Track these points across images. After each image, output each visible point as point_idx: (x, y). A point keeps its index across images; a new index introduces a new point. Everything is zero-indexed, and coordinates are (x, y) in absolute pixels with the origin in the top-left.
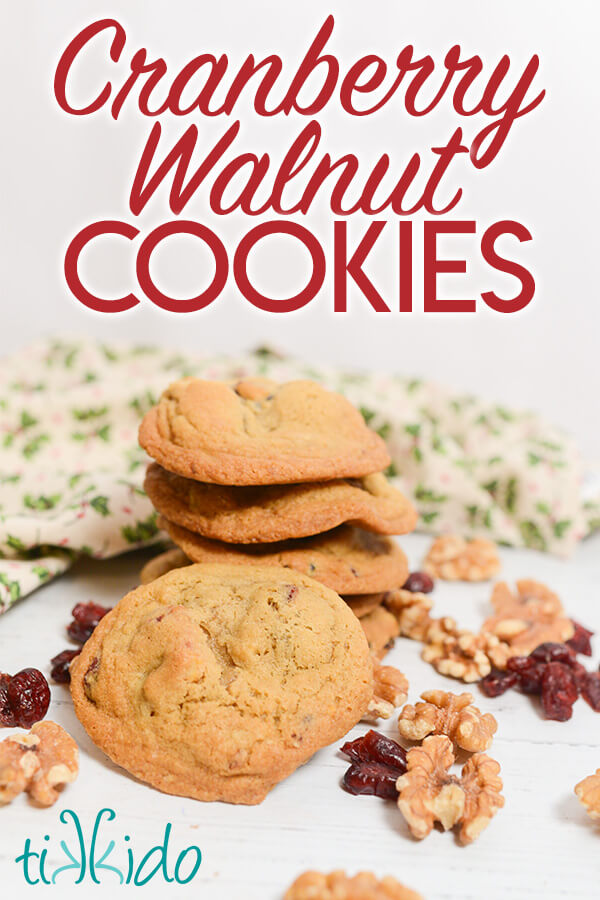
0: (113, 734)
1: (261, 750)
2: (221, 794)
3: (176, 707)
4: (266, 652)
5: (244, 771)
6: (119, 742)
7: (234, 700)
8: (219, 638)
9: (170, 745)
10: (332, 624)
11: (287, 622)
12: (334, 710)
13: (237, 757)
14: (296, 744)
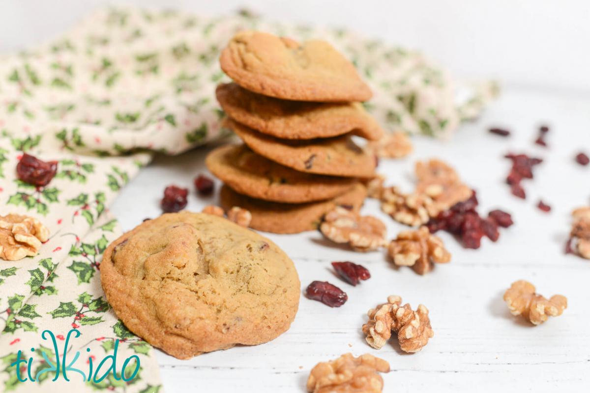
0: (114, 283)
1: (199, 324)
2: (162, 343)
3: (159, 278)
4: (232, 273)
5: (183, 333)
6: (116, 288)
7: (197, 288)
8: (207, 256)
9: (145, 300)
10: (281, 276)
11: (253, 260)
12: (259, 322)
13: (182, 322)
14: (224, 331)
